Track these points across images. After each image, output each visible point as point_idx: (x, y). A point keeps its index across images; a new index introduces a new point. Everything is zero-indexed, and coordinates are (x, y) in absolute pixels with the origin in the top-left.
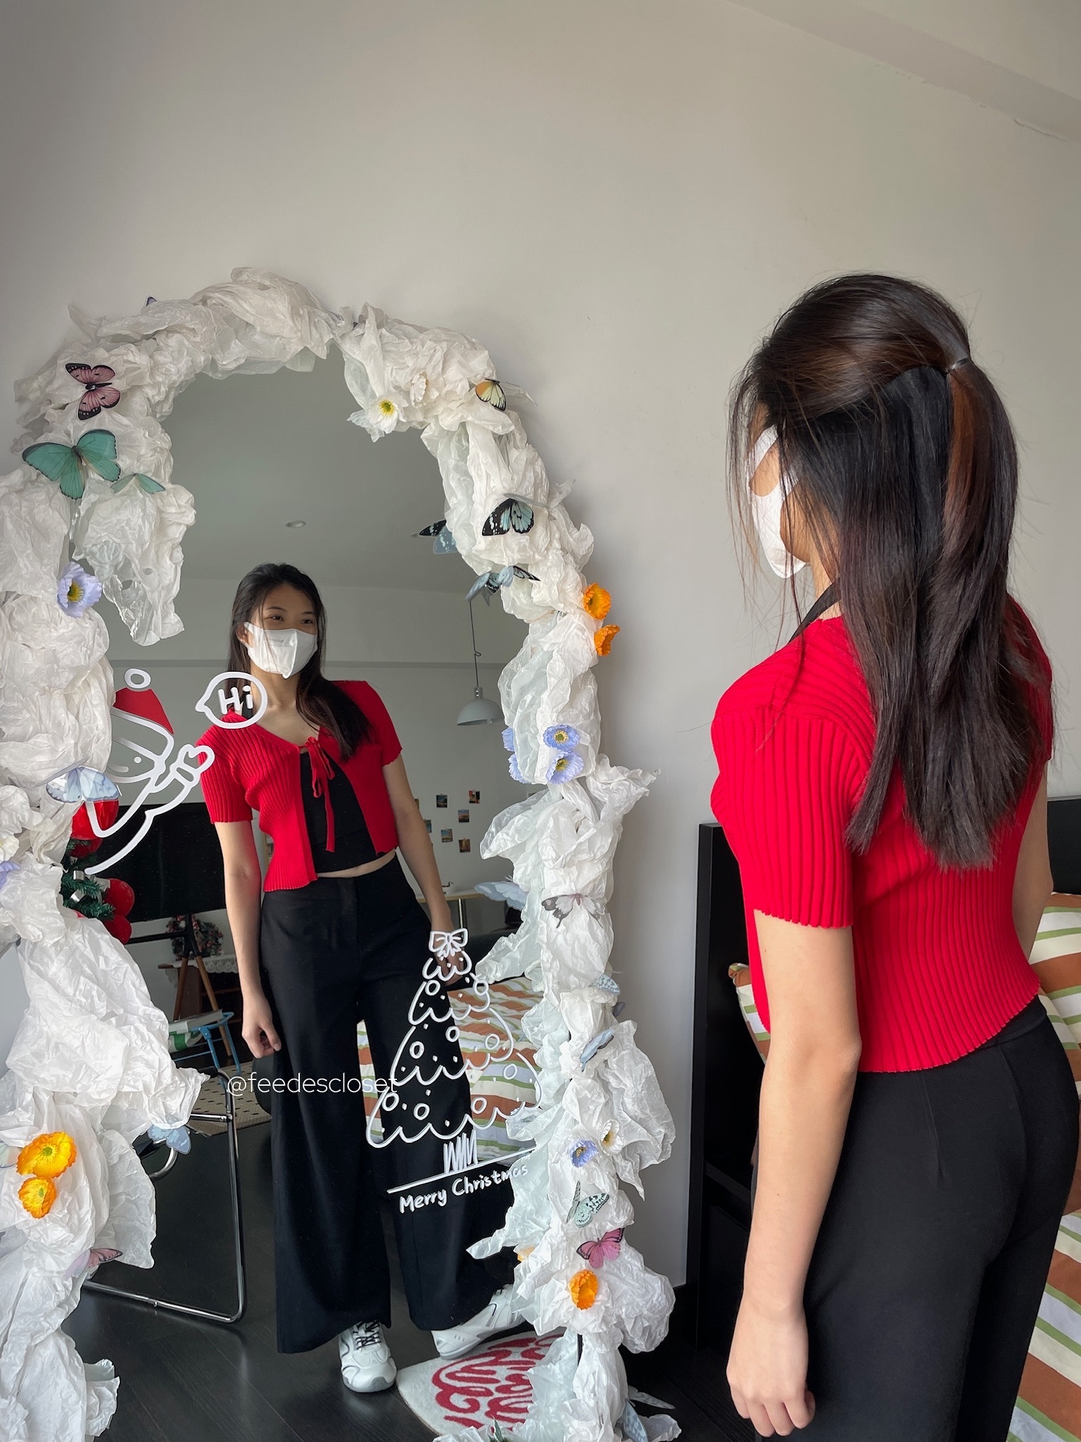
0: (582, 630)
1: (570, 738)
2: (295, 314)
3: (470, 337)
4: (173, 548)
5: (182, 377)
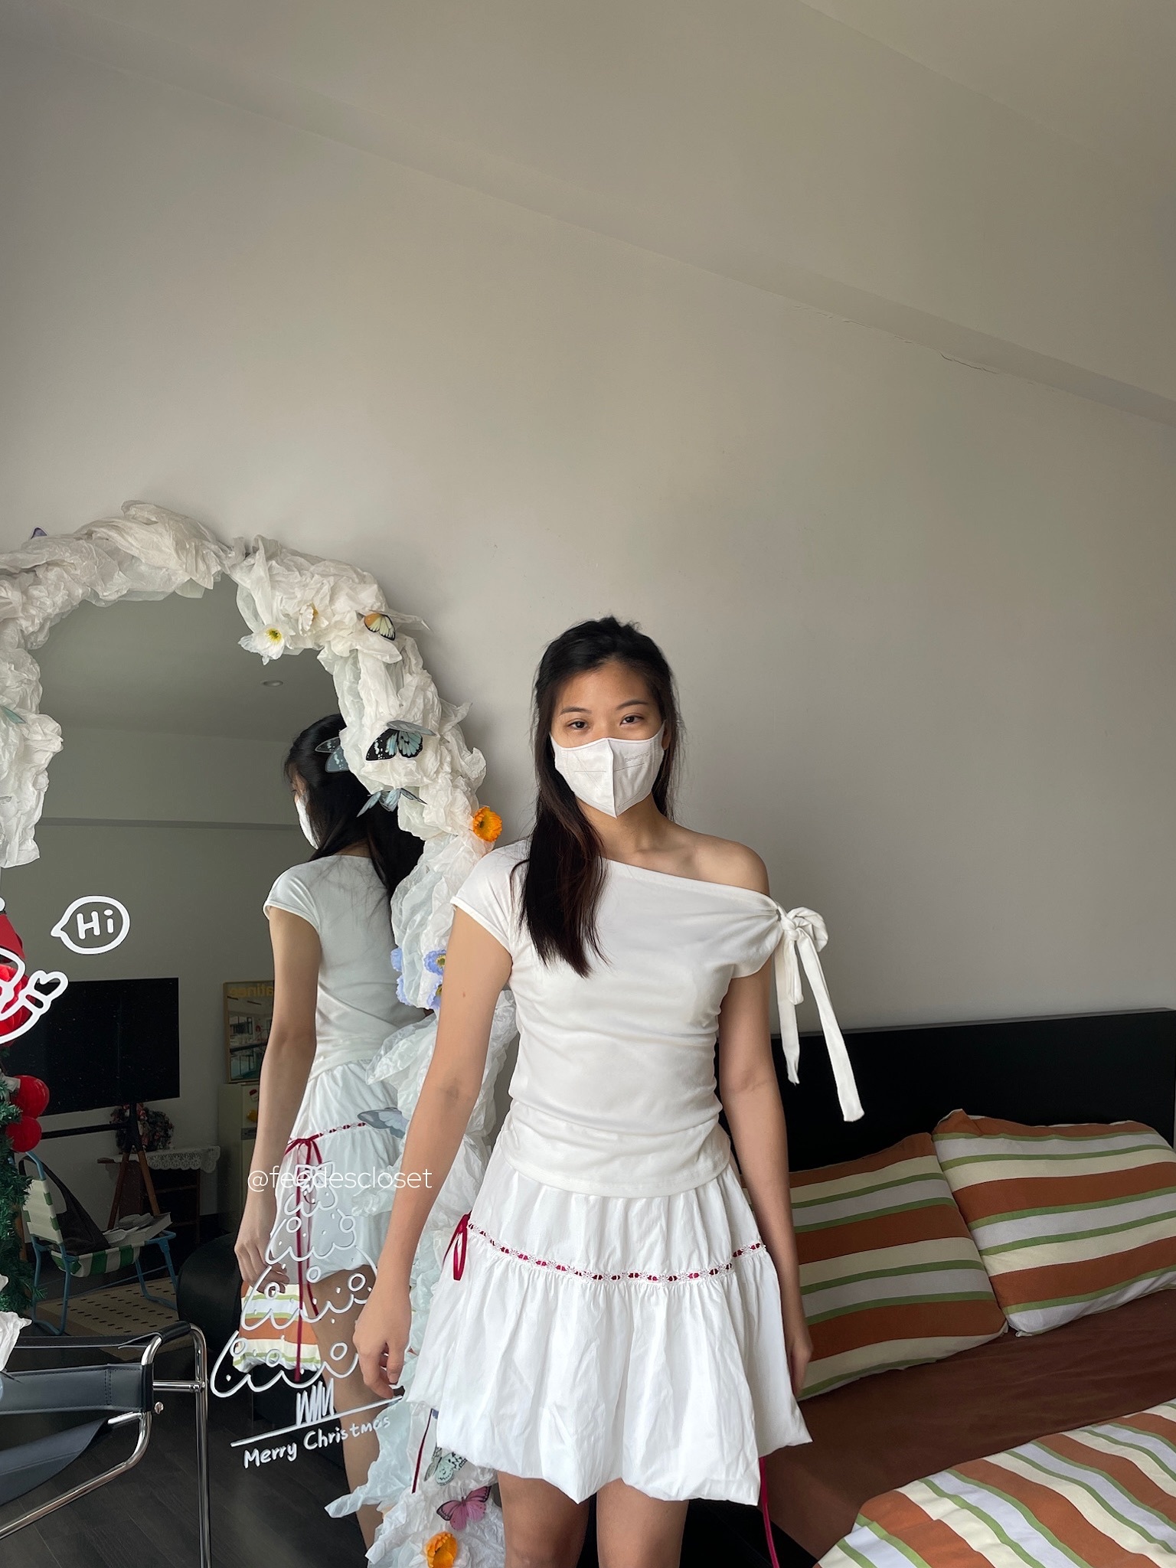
0: (469, 852)
2: (180, 547)
3: (359, 570)
4: (37, 774)
5: (58, 610)
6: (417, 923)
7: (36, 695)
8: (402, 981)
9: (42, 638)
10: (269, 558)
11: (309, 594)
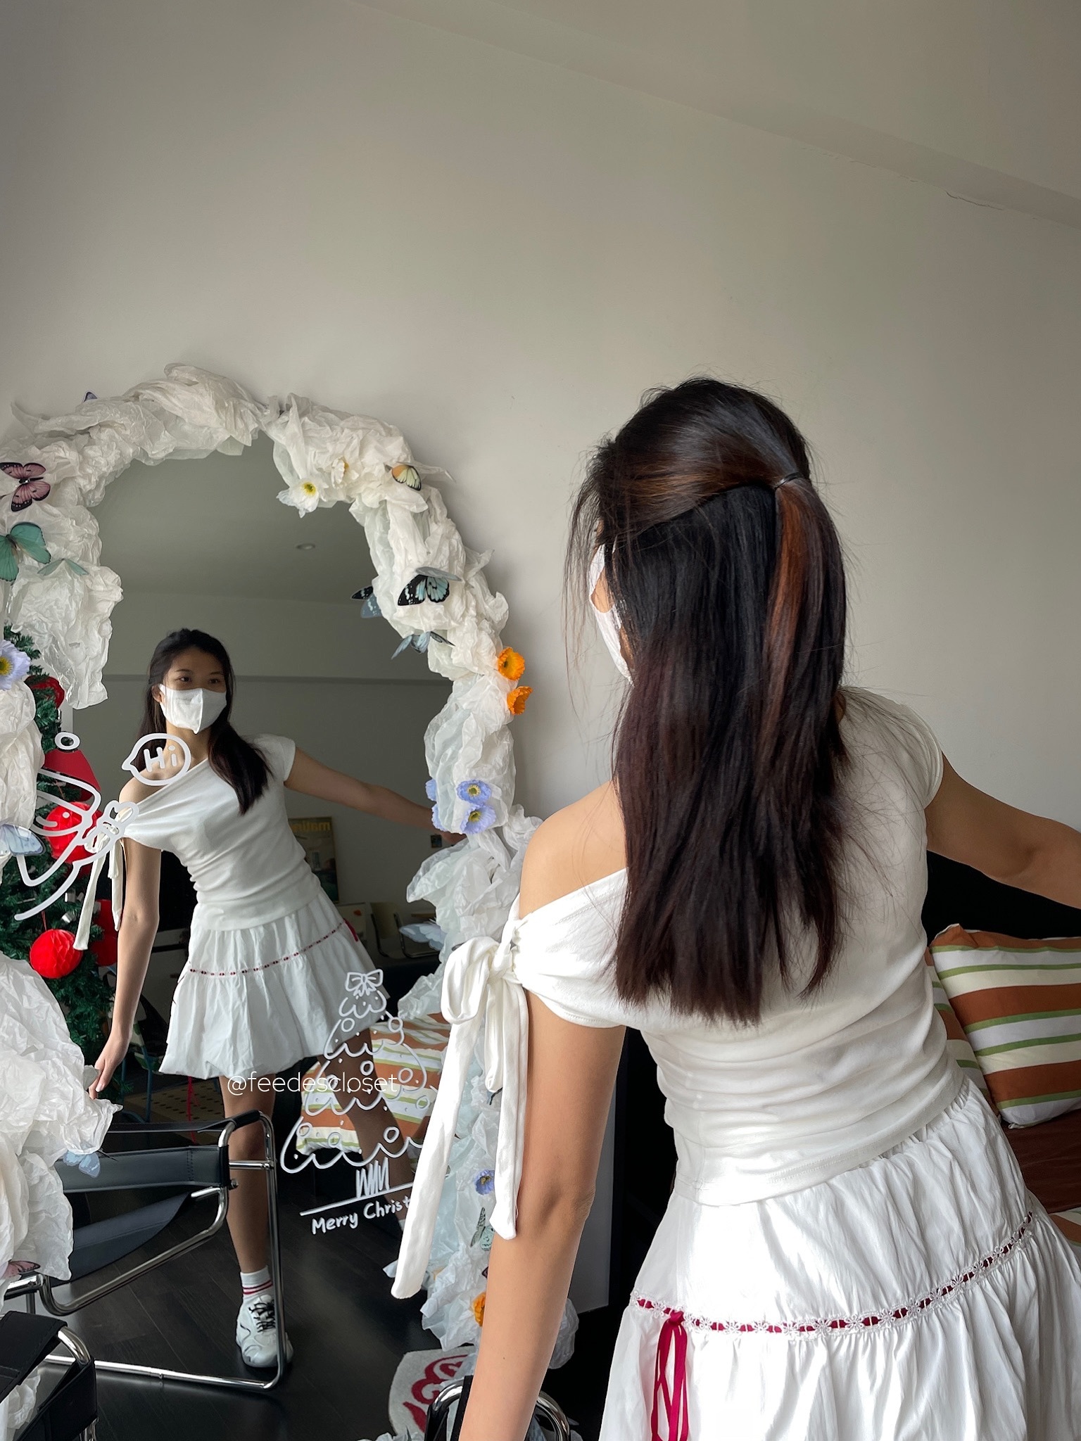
0: (495, 691)
1: (482, 792)
2: (219, 406)
3: (386, 423)
4: (102, 622)
5: (111, 469)
6: (448, 756)
7: (96, 548)
8: (437, 809)
9: (98, 496)
10: (301, 415)
11: (340, 448)
